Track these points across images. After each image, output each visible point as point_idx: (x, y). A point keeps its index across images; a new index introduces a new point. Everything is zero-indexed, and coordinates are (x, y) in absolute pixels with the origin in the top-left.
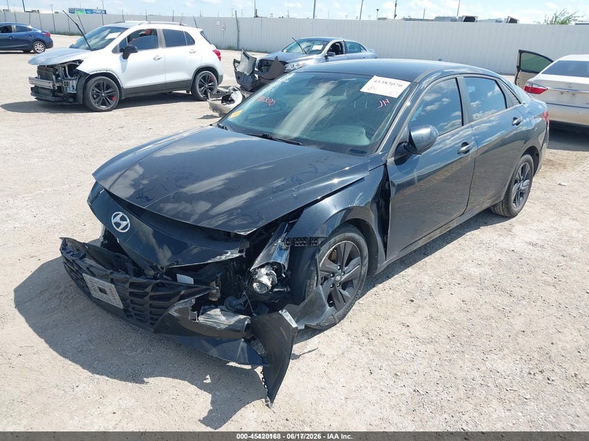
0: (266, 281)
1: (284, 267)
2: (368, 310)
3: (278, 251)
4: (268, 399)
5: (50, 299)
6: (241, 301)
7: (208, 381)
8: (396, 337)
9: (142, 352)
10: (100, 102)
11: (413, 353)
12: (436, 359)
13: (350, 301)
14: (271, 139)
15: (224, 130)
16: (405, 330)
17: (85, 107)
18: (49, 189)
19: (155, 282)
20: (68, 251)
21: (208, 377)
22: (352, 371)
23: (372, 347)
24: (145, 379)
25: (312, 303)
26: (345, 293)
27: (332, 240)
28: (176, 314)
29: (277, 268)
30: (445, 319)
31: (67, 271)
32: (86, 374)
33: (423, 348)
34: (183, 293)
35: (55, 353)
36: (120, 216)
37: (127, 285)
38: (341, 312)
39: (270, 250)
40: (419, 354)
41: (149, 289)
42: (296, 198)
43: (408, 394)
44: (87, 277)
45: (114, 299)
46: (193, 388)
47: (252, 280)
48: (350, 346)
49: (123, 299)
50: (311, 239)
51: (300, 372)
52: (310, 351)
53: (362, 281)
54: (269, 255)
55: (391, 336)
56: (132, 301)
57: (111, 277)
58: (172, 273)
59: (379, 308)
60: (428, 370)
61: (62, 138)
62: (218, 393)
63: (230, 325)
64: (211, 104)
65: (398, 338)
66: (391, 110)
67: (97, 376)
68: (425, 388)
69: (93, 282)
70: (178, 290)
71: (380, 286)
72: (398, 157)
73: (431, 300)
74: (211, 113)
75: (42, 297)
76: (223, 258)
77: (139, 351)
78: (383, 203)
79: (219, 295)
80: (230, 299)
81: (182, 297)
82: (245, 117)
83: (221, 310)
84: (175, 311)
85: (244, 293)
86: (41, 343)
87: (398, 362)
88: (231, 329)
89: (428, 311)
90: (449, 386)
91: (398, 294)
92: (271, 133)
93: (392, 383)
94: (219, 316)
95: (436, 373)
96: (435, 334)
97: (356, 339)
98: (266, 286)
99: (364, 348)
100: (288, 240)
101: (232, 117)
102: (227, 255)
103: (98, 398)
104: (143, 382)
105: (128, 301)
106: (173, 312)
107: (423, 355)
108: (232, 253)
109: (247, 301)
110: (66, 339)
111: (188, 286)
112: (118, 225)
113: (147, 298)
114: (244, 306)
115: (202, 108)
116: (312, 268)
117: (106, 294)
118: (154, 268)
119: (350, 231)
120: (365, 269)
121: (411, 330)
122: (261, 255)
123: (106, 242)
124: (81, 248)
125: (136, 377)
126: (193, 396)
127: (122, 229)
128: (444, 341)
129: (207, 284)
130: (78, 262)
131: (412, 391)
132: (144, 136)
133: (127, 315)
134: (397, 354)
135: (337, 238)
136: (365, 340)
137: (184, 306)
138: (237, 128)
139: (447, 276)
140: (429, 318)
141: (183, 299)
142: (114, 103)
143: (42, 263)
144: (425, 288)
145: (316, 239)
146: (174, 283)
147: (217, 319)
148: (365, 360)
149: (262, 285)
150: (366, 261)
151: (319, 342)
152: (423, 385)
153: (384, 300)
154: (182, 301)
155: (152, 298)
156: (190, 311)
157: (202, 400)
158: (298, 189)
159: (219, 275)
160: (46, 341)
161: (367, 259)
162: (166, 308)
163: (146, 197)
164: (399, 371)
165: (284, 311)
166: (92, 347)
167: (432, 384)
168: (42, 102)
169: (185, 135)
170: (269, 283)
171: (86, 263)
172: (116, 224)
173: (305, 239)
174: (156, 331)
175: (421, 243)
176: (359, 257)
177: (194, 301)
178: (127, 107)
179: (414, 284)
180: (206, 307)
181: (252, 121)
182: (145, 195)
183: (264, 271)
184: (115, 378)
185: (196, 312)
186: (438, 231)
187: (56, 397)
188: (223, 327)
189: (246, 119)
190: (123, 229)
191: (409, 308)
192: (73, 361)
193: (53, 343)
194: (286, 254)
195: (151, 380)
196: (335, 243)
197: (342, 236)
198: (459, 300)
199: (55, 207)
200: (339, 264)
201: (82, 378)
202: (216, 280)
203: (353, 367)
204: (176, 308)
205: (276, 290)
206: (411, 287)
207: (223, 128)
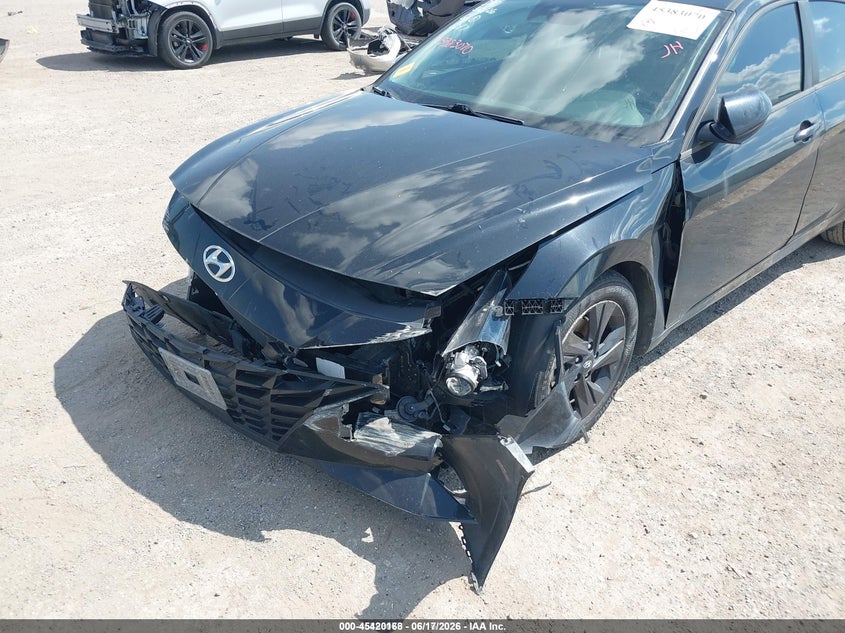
0: (470, 374)
1: (501, 350)
2: (630, 414)
3: (490, 323)
4: (474, 578)
5: (111, 383)
6: (424, 405)
7: (370, 539)
8: (683, 463)
9: (260, 481)
10: (185, 53)
11: (715, 495)
12: (757, 507)
13: (604, 400)
14: (469, 113)
15: (385, 98)
16: (696, 451)
17: (161, 62)
18: (109, 195)
19: (279, 372)
20: (135, 307)
21: (369, 531)
22: (614, 527)
23: (643, 482)
24: (264, 533)
25: (548, 412)
26: (596, 386)
27: (584, 302)
28: (315, 428)
29: (488, 352)
30: (763, 431)
31: (135, 338)
32: (167, 519)
33: (732, 485)
34: (327, 393)
35: (118, 480)
36: (218, 252)
37: (233, 374)
38: (588, 418)
39: (476, 321)
40: (725, 496)
41: (269, 384)
42: (524, 226)
43: (716, 576)
44: (165, 354)
45: (212, 393)
46: (345, 553)
47: (445, 372)
48: (605, 479)
49: (226, 395)
50: (551, 301)
51: (524, 527)
52: (539, 489)
53: (625, 365)
54: (475, 330)
55: (675, 464)
56: (240, 400)
57: (205, 357)
58: (308, 357)
59: (648, 409)
60: (745, 528)
61: (128, 111)
62: (388, 564)
63: (408, 450)
64: (352, 56)
65: (687, 466)
66: (687, 62)
67: (188, 525)
68: (746, 563)
69: (177, 364)
70: (318, 388)
71: (647, 369)
72: (699, 148)
73: (734, 395)
74: (352, 69)
75: (98, 380)
76: (398, 336)
77: (255, 479)
78: (669, 231)
79: (387, 395)
80: (406, 400)
81: (327, 401)
82: (418, 75)
83: (392, 421)
84: (314, 423)
85: (430, 392)
86: (96, 463)
87: (692, 512)
88: (408, 455)
89: (733, 416)
90: (786, 561)
91: (679, 384)
92: (469, 104)
93: (684, 552)
94: (389, 432)
95: (762, 536)
96: (750, 460)
97: (616, 468)
98: (470, 383)
99: (630, 484)
100: (509, 303)
101: (397, 76)
102: (404, 331)
103: (189, 565)
104: (261, 539)
105: (235, 400)
106: (312, 423)
107: (734, 500)
108: (412, 329)
109: (434, 405)
110: (137, 454)
111: (337, 383)
112: (215, 269)
113: (267, 398)
114: (430, 413)
115: (339, 61)
116: (549, 352)
117: (197, 382)
118: (278, 346)
119: (615, 284)
120: (631, 346)
121: (707, 450)
122: (461, 328)
123: (197, 292)
124: (156, 299)
125: (248, 528)
126: (347, 568)
127: (221, 277)
128: (768, 473)
129: (368, 379)
130: (151, 328)
131: (722, 569)
132: (252, 107)
133: (234, 419)
134: (688, 495)
135: (593, 296)
136: (630, 470)
137: (330, 415)
138: (407, 95)
139: (758, 351)
140: (735, 429)
141: (327, 404)
142: (204, 54)
143: (99, 319)
144: (723, 373)
145: (560, 301)
146: (313, 376)
147: (386, 437)
148: (634, 507)
149: (463, 382)
150: (634, 333)
151: (553, 472)
152: (741, 558)
153: (657, 395)
154: (326, 407)
155: (275, 398)
156: (340, 423)
157: (361, 575)
158: (528, 209)
159: (386, 362)
160: (105, 459)
161: (636, 330)
162: (300, 416)
163: (261, 222)
164: (694, 530)
165: (509, 439)
166: (178, 471)
167: (757, 555)
168: (98, 54)
169: (315, 109)
170: (474, 379)
171: (163, 331)
172: (211, 266)
173: (540, 301)
174: (282, 450)
175: (718, 297)
176: (624, 328)
177: (346, 408)
178: (223, 62)
179: (703, 366)
180: (367, 414)
181: (434, 81)
182: (258, 218)
183: (465, 357)
184: (216, 530)
185: (349, 426)
186: (746, 275)
187: (122, 562)
188: (396, 452)
189: (420, 79)
190: (224, 276)
191: (700, 411)
192: (150, 496)
193: (115, 463)
194: (504, 326)
195: (274, 535)
196: (587, 306)
197: (600, 292)
198: (783, 397)
199: (118, 225)
200: (591, 340)
201: (163, 526)
202: (381, 370)
203: (614, 519)
204: (317, 417)
205: (485, 389)
206: (699, 370)
207: (383, 94)
